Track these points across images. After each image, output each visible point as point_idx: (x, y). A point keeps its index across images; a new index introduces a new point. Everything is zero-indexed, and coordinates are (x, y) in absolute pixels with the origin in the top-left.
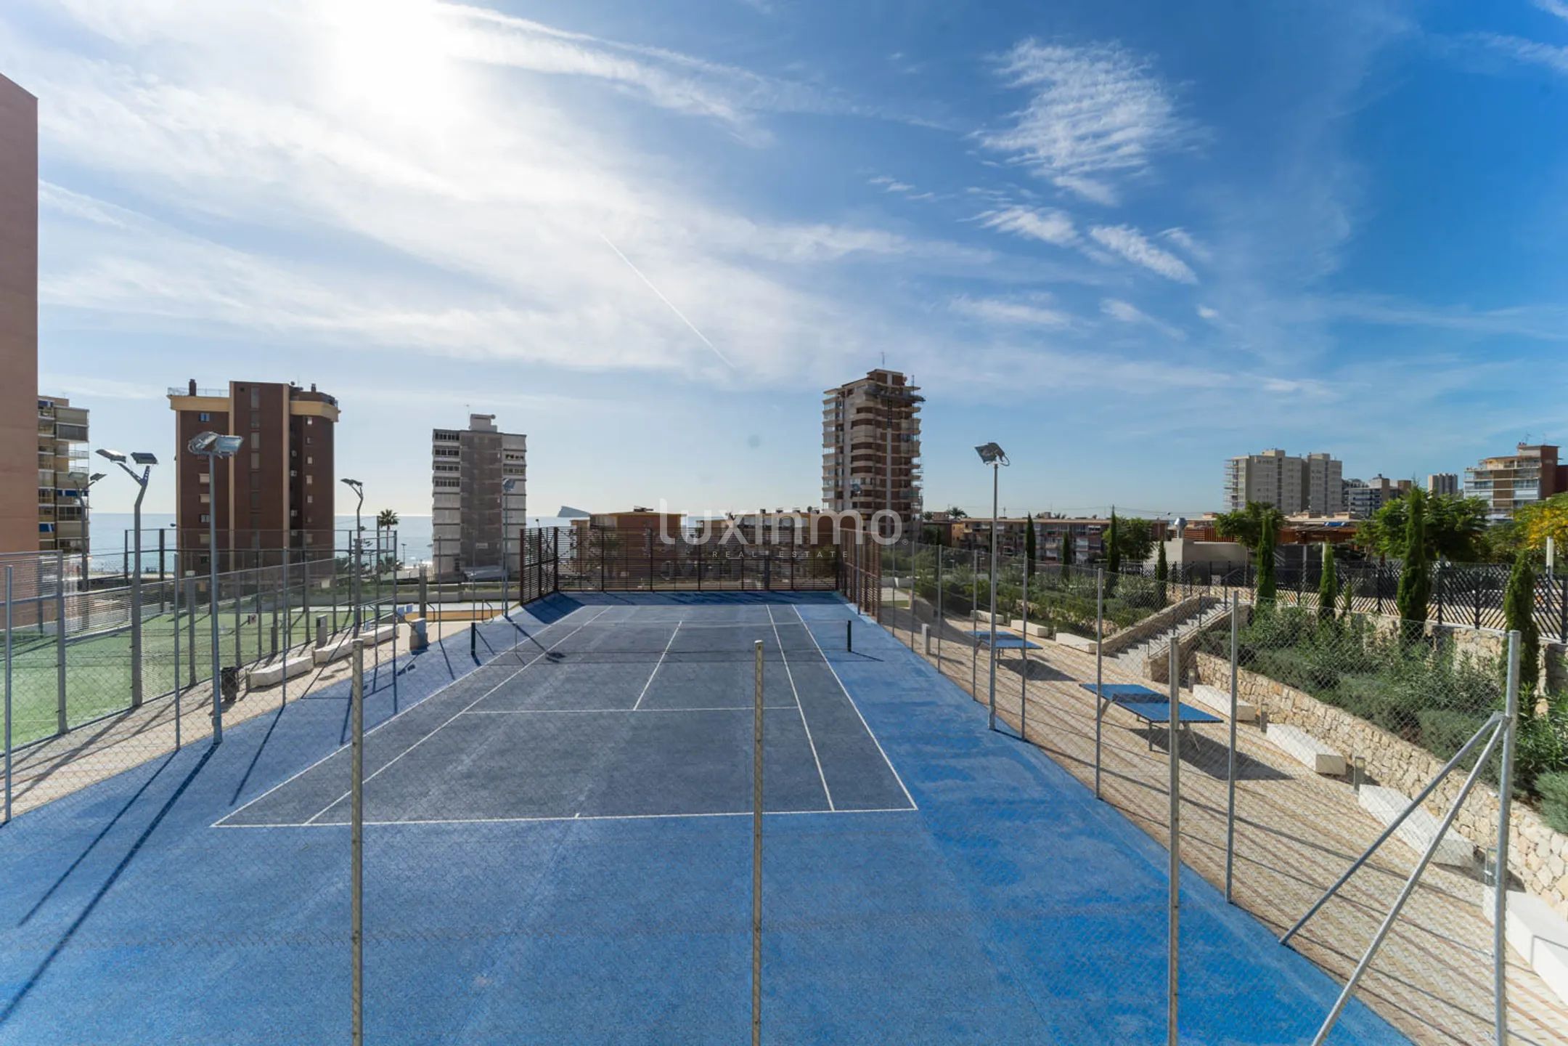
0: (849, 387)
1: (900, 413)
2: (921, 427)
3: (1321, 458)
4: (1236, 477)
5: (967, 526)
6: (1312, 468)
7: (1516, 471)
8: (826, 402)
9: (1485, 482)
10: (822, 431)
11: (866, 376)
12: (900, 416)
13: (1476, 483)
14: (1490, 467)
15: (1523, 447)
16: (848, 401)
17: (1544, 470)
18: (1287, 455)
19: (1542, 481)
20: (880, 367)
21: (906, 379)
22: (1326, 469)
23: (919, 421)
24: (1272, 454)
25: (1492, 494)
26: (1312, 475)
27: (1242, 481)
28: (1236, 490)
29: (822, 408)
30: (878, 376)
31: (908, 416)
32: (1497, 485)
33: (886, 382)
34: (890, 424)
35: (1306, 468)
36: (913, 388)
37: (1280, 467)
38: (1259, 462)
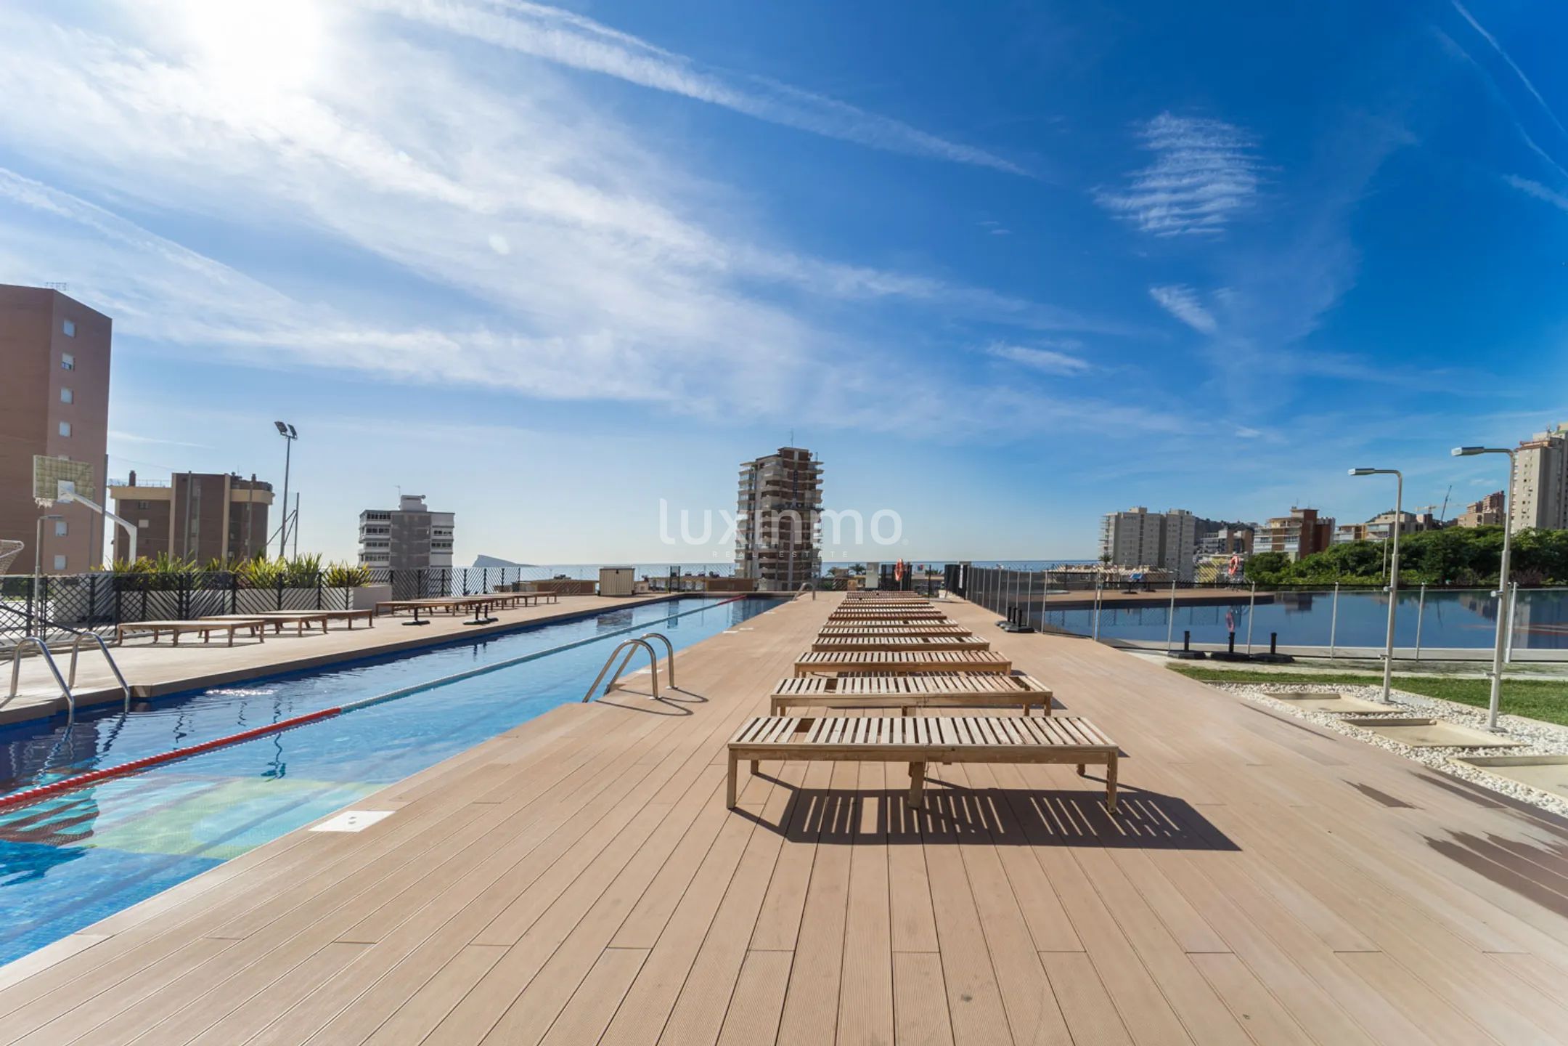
0: (761, 461)
1: (804, 484)
2: (823, 496)
3: (1177, 513)
4: (1108, 531)
5: (859, 582)
6: (1169, 523)
7: (1286, 530)
8: (741, 474)
9: (1267, 538)
10: (737, 499)
11: (777, 452)
12: (804, 487)
13: (1262, 538)
14: (1273, 526)
15: (1294, 510)
16: (760, 474)
17: (1305, 529)
18: (1149, 512)
19: (1301, 537)
20: (788, 445)
21: (811, 455)
22: (1182, 523)
23: (821, 491)
24: (1136, 510)
25: (1270, 547)
26: (1169, 528)
27: (1112, 533)
28: (1107, 542)
29: (738, 478)
30: (786, 454)
31: (812, 487)
32: (1275, 540)
33: (793, 458)
34: (795, 495)
35: (1163, 522)
36: (817, 463)
37: (1142, 522)
38: (1125, 518)
